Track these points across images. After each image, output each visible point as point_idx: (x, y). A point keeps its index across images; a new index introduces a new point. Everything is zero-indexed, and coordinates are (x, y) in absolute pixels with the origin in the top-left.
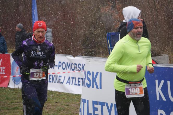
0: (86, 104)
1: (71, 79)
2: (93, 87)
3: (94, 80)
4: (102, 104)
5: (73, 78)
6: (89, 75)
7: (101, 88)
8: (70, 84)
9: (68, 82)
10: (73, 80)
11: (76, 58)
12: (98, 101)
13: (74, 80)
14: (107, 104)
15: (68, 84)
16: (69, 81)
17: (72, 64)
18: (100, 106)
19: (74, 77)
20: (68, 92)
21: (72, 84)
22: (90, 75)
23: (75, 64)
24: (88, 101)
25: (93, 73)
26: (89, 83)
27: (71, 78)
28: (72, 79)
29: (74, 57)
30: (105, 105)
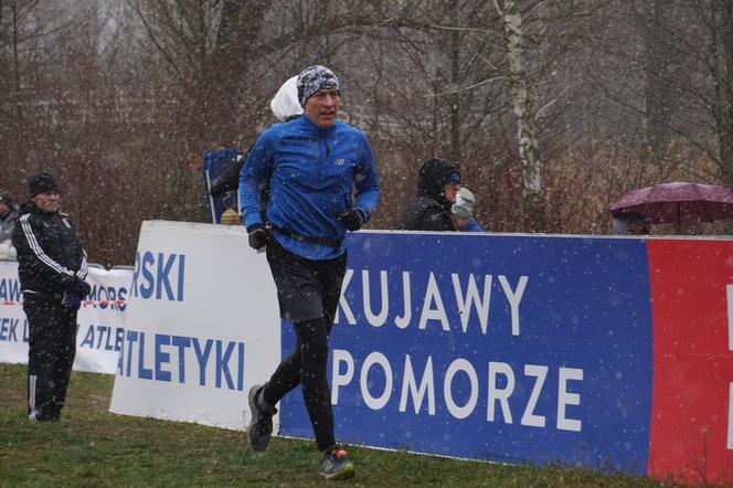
0: (136, 345)
1: (97, 333)
2: (159, 296)
3: (163, 275)
4: (182, 342)
5: (102, 329)
6: (148, 263)
7: (180, 298)
8: (92, 347)
9: (86, 341)
10: (101, 335)
11: (113, 272)
12: (172, 334)
13: (105, 334)
14: (196, 341)
15: (87, 346)
16: (90, 338)
17: (102, 288)
18: (177, 348)
19: (105, 325)
20: (86, 370)
21: (98, 347)
22: (152, 262)
23: (111, 289)
24: (142, 335)
25: (161, 256)
26: (147, 286)
27: (95, 329)
28: (99, 332)
29: (108, 269)
30: (189, 346)
